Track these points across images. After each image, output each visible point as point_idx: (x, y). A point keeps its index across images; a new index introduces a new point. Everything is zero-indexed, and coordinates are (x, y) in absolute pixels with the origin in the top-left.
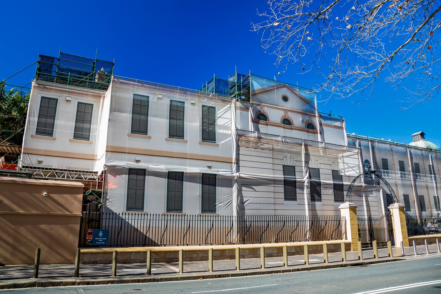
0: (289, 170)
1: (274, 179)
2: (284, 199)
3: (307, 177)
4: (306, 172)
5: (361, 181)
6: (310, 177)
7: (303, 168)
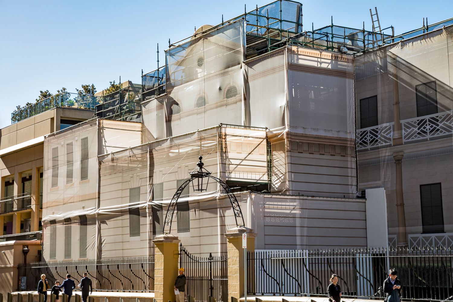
0: (135, 193)
1: (121, 210)
2: (129, 235)
3: (150, 200)
4: (150, 191)
5: (217, 189)
6: (153, 199)
7: (148, 186)
